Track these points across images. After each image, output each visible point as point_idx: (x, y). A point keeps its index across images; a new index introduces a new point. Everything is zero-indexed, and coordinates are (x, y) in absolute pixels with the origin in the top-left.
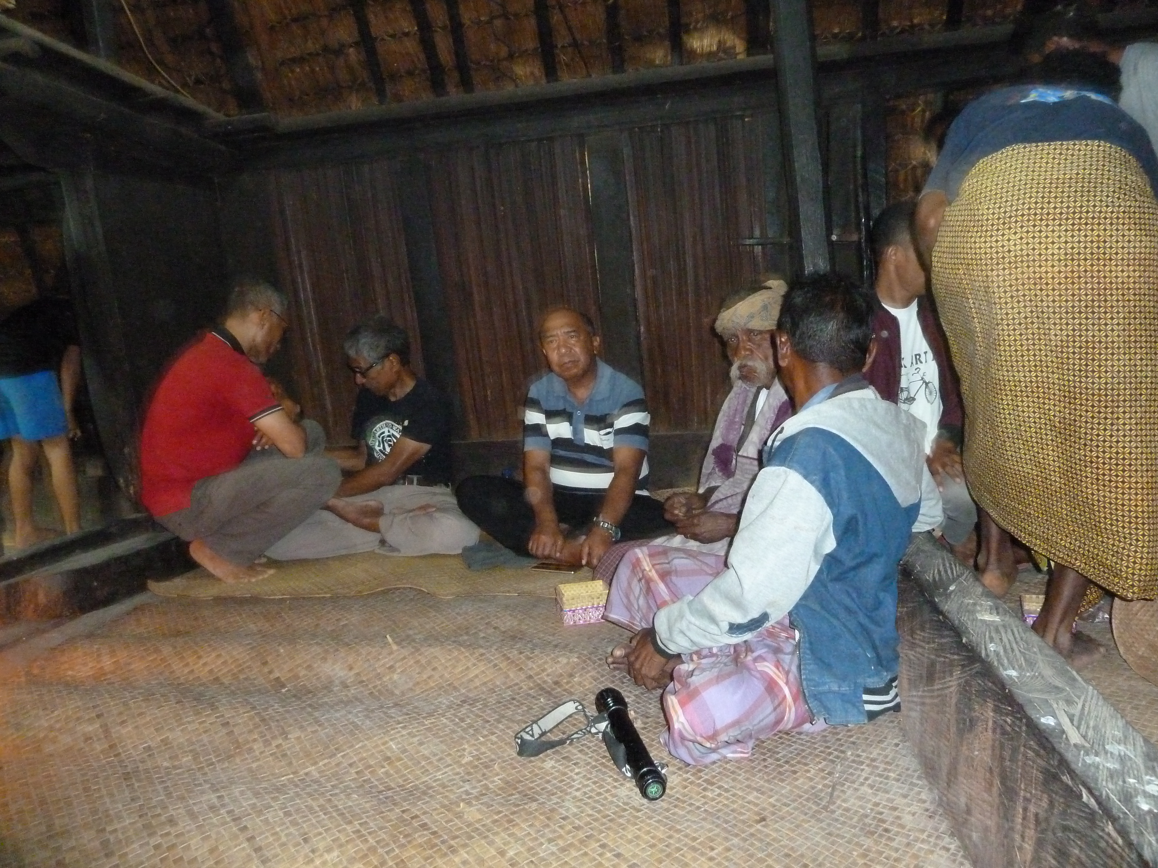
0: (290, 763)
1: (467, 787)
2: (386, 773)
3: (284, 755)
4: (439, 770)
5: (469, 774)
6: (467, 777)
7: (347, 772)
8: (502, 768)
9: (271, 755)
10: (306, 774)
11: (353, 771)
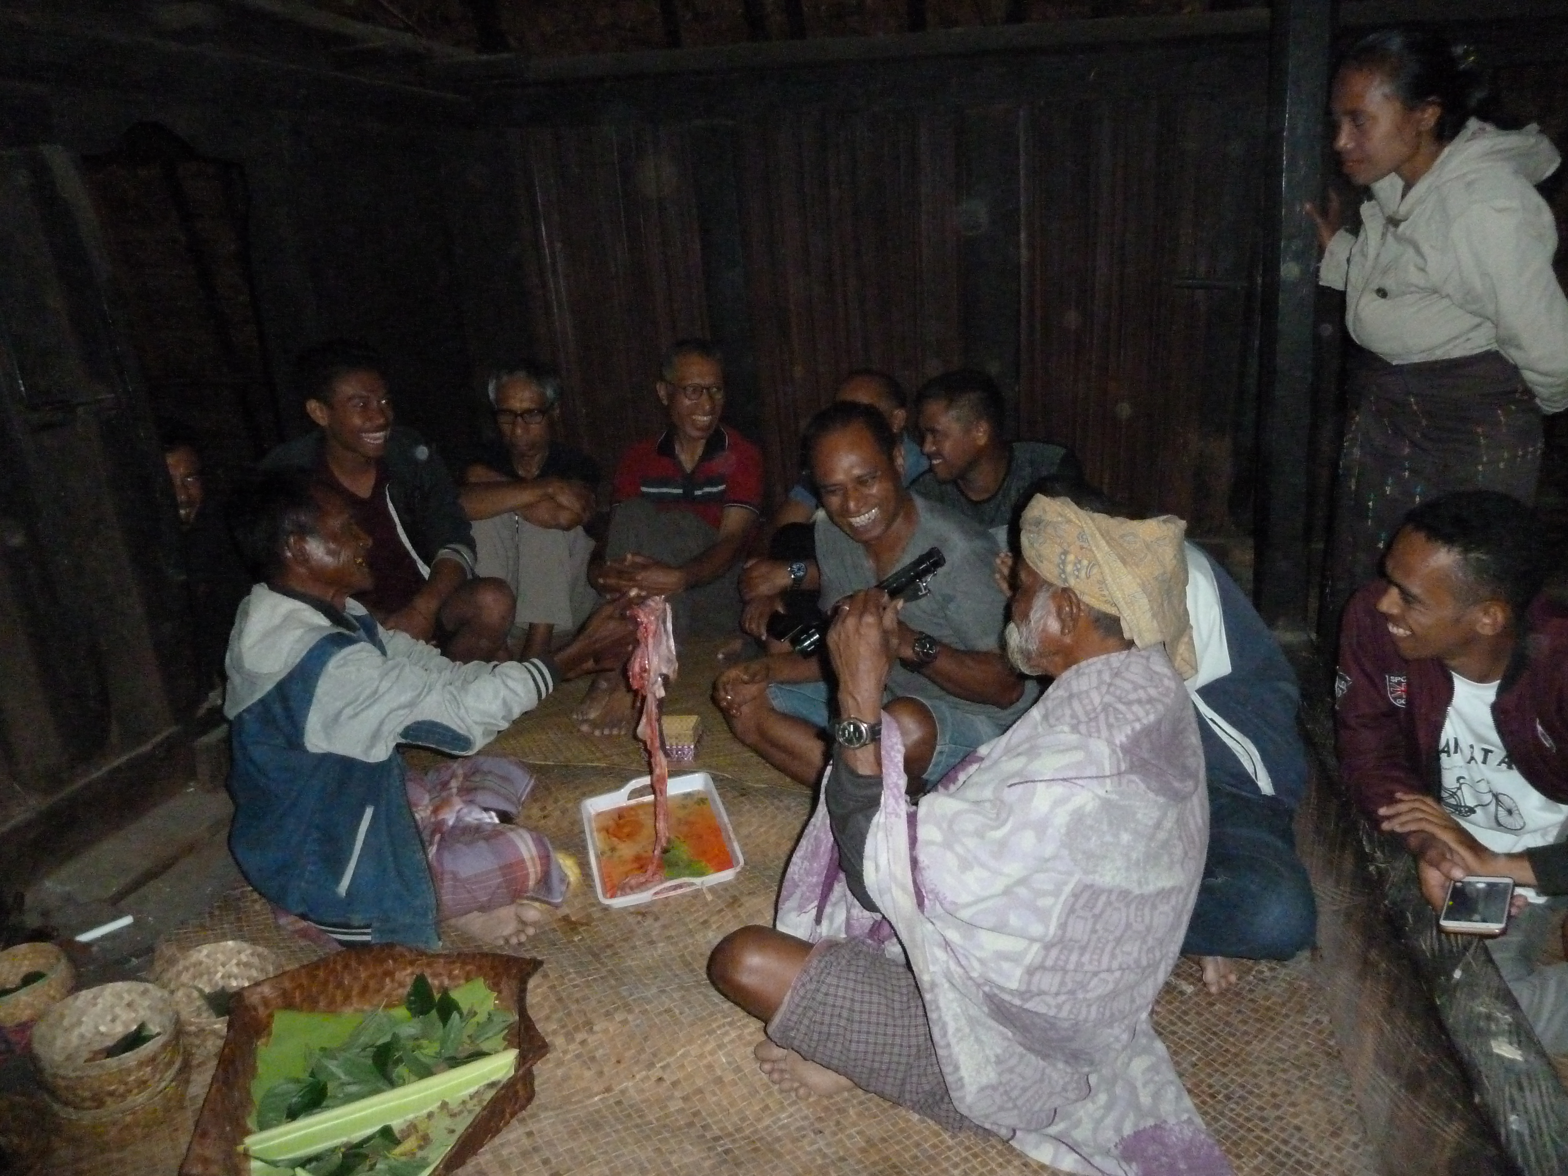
0: (601, 1073)
1: (821, 1144)
2: (718, 1104)
3: (593, 1059)
4: (783, 1109)
5: (820, 1119)
6: (818, 1126)
7: (671, 1098)
8: (860, 1115)
9: (578, 1056)
10: (623, 1092)
11: (678, 1094)
